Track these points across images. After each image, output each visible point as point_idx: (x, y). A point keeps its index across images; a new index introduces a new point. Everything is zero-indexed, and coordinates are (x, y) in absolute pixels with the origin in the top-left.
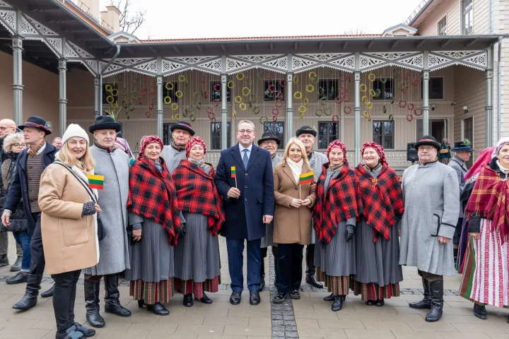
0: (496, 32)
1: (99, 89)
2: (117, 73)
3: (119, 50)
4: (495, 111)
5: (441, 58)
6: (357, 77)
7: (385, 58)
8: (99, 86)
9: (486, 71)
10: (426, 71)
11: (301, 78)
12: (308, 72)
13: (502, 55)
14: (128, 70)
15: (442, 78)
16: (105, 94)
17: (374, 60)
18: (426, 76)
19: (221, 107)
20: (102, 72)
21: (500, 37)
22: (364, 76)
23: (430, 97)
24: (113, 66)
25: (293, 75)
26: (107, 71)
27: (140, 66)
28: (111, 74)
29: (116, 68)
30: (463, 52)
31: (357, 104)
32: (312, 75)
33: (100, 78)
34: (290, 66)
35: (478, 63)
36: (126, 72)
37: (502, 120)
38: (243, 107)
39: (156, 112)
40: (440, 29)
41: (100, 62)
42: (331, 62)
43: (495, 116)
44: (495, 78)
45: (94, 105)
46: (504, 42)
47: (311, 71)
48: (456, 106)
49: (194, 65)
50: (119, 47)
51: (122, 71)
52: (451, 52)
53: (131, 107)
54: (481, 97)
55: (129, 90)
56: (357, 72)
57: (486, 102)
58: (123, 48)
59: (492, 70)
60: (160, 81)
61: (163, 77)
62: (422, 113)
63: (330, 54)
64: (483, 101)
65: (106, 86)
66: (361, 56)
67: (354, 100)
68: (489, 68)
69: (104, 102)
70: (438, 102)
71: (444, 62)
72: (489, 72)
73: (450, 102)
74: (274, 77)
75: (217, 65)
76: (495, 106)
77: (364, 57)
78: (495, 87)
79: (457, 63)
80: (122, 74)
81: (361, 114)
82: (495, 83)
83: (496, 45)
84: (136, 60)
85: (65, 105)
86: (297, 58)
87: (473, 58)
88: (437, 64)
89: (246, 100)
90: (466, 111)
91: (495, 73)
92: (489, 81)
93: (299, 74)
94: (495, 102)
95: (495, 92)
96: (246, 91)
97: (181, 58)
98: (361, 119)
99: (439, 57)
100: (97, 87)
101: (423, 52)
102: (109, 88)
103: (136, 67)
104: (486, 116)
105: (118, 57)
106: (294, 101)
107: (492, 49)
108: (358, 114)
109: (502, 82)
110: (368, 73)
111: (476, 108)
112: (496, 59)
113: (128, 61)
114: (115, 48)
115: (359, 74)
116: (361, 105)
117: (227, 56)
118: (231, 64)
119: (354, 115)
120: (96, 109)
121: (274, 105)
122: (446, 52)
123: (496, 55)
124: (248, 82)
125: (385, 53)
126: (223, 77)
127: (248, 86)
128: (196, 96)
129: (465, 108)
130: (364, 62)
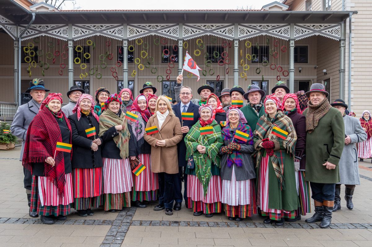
0: (348, 9)
1: (18, 50)
2: (34, 37)
3: (34, 17)
4: (347, 73)
5: (304, 30)
6: (236, 44)
7: (259, 28)
8: (18, 47)
9: (340, 40)
10: (292, 40)
11: (191, 45)
12: (196, 39)
13: (353, 28)
14: (43, 35)
15: (307, 47)
16: (24, 55)
17: (250, 30)
18: (292, 44)
19: (123, 67)
20: (21, 36)
21: (351, 14)
22: (242, 43)
23: (296, 61)
24: (30, 31)
25: (184, 41)
26: (25, 35)
27: (54, 31)
28: (29, 38)
29: (33, 33)
30: (322, 25)
31: (236, 67)
32: (199, 42)
33: (18, 41)
34: (181, 34)
35: (334, 34)
36: (42, 36)
37: (352, 81)
38: (141, 67)
39: (68, 71)
41: (19, 27)
42: (215, 31)
43: (347, 77)
44: (347, 47)
45: (14, 64)
46: (353, 17)
47: (198, 38)
48: (318, 69)
49: (100, 32)
50: (34, 14)
51: (38, 35)
52: (312, 25)
53: (46, 66)
54: (336, 62)
55: (45, 52)
56: (236, 40)
57: (340, 66)
58: (38, 15)
59: (345, 40)
60: (71, 44)
61: (73, 41)
62: (288, 75)
63: (214, 24)
64: (338, 65)
65: (24, 48)
66: (239, 27)
67: (234, 64)
68: (342, 38)
69: (23, 62)
70: (301, 66)
71: (307, 33)
72: (342, 42)
73: (314, 66)
74: (167, 43)
75: (120, 32)
76: (347, 70)
77: (242, 27)
78: (347, 54)
79: (317, 34)
80: (38, 37)
81: (239, 75)
82: (347, 50)
83: (348, 20)
84: (50, 26)
86: (187, 28)
87: (330, 30)
88: (301, 34)
89: (143, 61)
90: (326, 74)
91: (347, 43)
92: (342, 49)
93: (189, 41)
94: (347, 66)
95: (347, 58)
96: (144, 54)
97: (89, 25)
98: (239, 79)
99: (303, 29)
100: (16, 49)
101: (289, 24)
102: (27, 50)
103: (50, 32)
104: (340, 77)
105: (34, 23)
107: (345, 23)
108: (236, 74)
109: (352, 50)
110: (245, 41)
111: (333, 71)
112: (348, 31)
113: (43, 27)
114: (31, 16)
115: (237, 42)
116: (239, 67)
117: (128, 25)
118: (131, 31)
119: (234, 75)
120: (16, 68)
121: (167, 66)
122: (308, 25)
123: (348, 28)
124: (146, 46)
125: (259, 25)
126: (124, 42)
127: (146, 50)
128: (102, 57)
129: (325, 71)
130: (242, 31)
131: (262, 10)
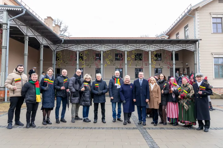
0: (197, 38)
1: (54, 55)
2: (61, 49)
3: (63, 41)
4: (198, 65)
5: (179, 47)
6: (150, 53)
7: (159, 46)
8: (54, 54)
9: (194, 51)
10: (174, 51)
11: (130, 53)
12: (132, 50)
13: (199, 46)
14: (66, 49)
15: (178, 54)
16: (57, 57)
17: (156, 47)
18: (174, 53)
19: (101, 62)
20: (56, 49)
21: (199, 40)
22: (152, 52)
23: (176, 60)
24: (60, 47)
25: (127, 52)
26: (58, 49)
27: (70, 47)
28: (59, 50)
29: (61, 48)
30: (186, 45)
31: (150, 62)
32: (134, 52)
33: (55, 51)
34: (126, 48)
35: (191, 49)
36: (65, 49)
37: (200, 68)
38: (109, 63)
39: (76, 64)
40: (176, 36)
41: (55, 46)
42: (141, 47)
43: (198, 67)
44: (197, 54)
45: (52, 61)
46: (200, 41)
47: (133, 50)
48: (183, 63)
49: (91, 47)
50: (63, 40)
51: (63, 49)
52: (182, 45)
53: (66, 62)
54: (192, 60)
55: (66, 56)
56: (150, 51)
57: (194, 62)
58: (65, 41)
59: (196, 51)
60: (78, 53)
61: (79, 51)
62: (173, 66)
63: (140, 44)
64: (193, 62)
65: (57, 54)
66: (151, 45)
67: (149, 61)
68: (195, 50)
69: (56, 60)
70: (177, 62)
71: (180, 48)
72: (195, 52)
73: (181, 62)
74: (120, 52)
75: (99, 47)
76: (198, 64)
77: (152, 46)
78: (197, 57)
79: (184, 49)
80: (63, 50)
81: (151, 66)
82: (197, 55)
83: (197, 43)
84: (69, 45)
85: (42, 61)
86: (128, 46)
87: (190, 47)
88: (177, 49)
89: (110, 60)
90: (187, 65)
91: (197, 52)
92: (195, 55)
93: (129, 51)
94: (197, 62)
95: (197, 59)
96: (110, 57)
97: (86, 45)
98: (151, 68)
99: (178, 46)
100: (53, 55)
101: (172, 45)
102: (58, 55)
103: (69, 47)
104: (195, 67)
105: (63, 44)
106: (127, 61)
107: (196, 44)
108: (150, 66)
109: (200, 55)
110: (154, 51)
111: (190, 64)
112: (197, 47)
113: (66, 45)
114: (62, 41)
116: (151, 63)
117: (103, 44)
118: (105, 47)
119: (149, 66)
120: (53, 63)
121: (120, 62)
122: (180, 45)
123: (197, 46)
124: (111, 53)
125: (159, 45)
126: (101, 52)
127: (111, 55)
128: (91, 58)
129: (187, 64)
130: (152, 47)
131: (157, 39)
